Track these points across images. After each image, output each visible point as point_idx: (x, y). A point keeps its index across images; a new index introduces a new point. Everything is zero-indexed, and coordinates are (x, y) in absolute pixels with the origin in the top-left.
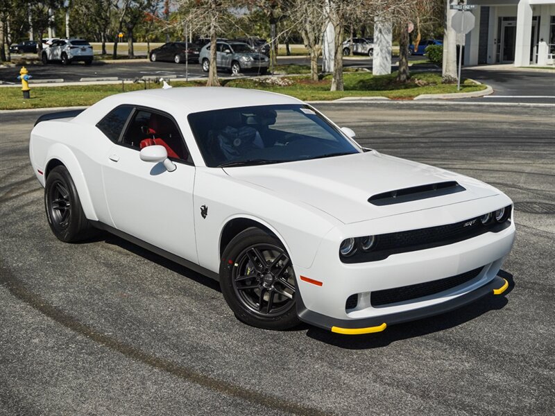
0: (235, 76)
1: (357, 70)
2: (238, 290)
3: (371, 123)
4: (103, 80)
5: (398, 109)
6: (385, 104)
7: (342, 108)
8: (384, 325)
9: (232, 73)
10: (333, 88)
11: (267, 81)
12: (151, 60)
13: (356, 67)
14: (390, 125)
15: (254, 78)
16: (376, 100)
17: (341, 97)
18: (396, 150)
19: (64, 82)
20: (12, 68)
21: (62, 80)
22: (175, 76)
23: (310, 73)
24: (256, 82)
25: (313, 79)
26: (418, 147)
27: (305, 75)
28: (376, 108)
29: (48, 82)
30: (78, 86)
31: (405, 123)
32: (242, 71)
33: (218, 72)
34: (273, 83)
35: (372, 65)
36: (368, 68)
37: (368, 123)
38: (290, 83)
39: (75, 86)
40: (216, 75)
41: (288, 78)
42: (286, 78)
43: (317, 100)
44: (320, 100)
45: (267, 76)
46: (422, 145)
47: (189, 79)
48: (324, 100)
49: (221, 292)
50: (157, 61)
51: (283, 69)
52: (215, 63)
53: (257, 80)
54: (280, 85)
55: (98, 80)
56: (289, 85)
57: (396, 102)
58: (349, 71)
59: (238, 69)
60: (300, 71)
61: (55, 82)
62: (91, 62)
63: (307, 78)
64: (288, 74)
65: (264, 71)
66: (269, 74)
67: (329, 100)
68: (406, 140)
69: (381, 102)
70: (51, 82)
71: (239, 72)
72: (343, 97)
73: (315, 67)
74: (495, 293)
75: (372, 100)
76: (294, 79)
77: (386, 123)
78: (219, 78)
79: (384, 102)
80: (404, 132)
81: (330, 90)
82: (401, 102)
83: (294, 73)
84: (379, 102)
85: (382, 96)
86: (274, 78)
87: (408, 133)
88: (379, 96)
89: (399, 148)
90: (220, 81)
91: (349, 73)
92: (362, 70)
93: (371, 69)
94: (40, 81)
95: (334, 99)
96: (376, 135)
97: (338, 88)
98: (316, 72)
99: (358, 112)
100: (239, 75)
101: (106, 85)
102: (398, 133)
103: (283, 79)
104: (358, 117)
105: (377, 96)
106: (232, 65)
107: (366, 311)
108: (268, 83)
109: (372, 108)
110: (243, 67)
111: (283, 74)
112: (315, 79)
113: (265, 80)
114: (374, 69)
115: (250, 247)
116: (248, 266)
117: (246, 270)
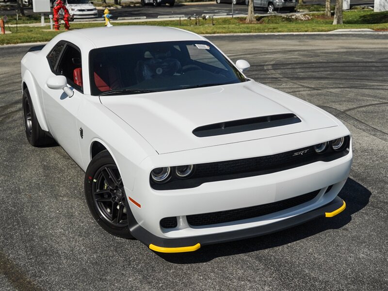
0: (270, 13)
1: (363, 8)
2: (97, 201)
3: (345, 50)
4: (173, 17)
5: (376, 38)
6: (368, 34)
7: (331, 37)
8: (198, 245)
9: (268, 11)
10: (335, 22)
11: (293, 17)
12: (217, 3)
13: (363, 6)
14: (359, 52)
15: (284, 15)
16: (362, 31)
17: (335, 29)
18: (349, 73)
19: (146, 18)
20: (119, 9)
21: (145, 17)
22: (226, 14)
23: (325, 11)
24: (284, 18)
25: (327, 15)
26: (370, 70)
27: (322, 12)
28: (358, 38)
29: (135, 19)
30: (154, 21)
31: (373, 50)
32: (276, 9)
33: (254, 10)
34: (296, 19)
35: (373, 4)
36: (371, 6)
37: (342, 50)
38: (310, 18)
39: (152, 21)
40: (253, 13)
41: (309, 15)
42: (307, 14)
43: (315, 31)
44: (318, 31)
45: (294, 13)
46: (374, 69)
47: (234, 16)
48: (322, 31)
50: (221, 3)
51: (307, 8)
52: (252, 4)
53: (285, 16)
54: (302, 20)
55: (170, 17)
56: (309, 20)
57: (376, 33)
58: (356, 9)
59: (273, 8)
60: (319, 9)
61: (140, 19)
62: (173, 4)
63: (323, 15)
64: (310, 11)
65: (292, 10)
66: (295, 11)
67: (325, 31)
68: (364, 64)
69: (365, 33)
70: (138, 19)
71: (273, 10)
72: (337, 29)
73: (329, 6)
74: (326, 216)
75: (359, 31)
76: (313, 15)
77: (357, 50)
78: (255, 15)
79: (367, 33)
80: (366, 58)
81: (332, 24)
82: (381, 33)
83: (314, 11)
84: (363, 33)
85: (368, 28)
86: (298, 15)
87: (369, 58)
88: (366, 28)
89: (353, 71)
90: (256, 17)
91: (356, 10)
92: (368, 8)
93: (373, 7)
94: (130, 18)
95: (329, 31)
96: (342, 60)
97: (338, 22)
98: (330, 10)
99: (341, 41)
100: (273, 12)
101: (174, 21)
102: (361, 58)
103: (304, 15)
104: (339, 45)
105: (364, 28)
106: (269, 5)
107: (184, 232)
108: (293, 19)
109: (354, 38)
110: (276, 6)
111: (306, 11)
112: (328, 15)
113: (291, 16)
114: (375, 7)
115: (103, 167)
116: (105, 182)
117: (103, 185)
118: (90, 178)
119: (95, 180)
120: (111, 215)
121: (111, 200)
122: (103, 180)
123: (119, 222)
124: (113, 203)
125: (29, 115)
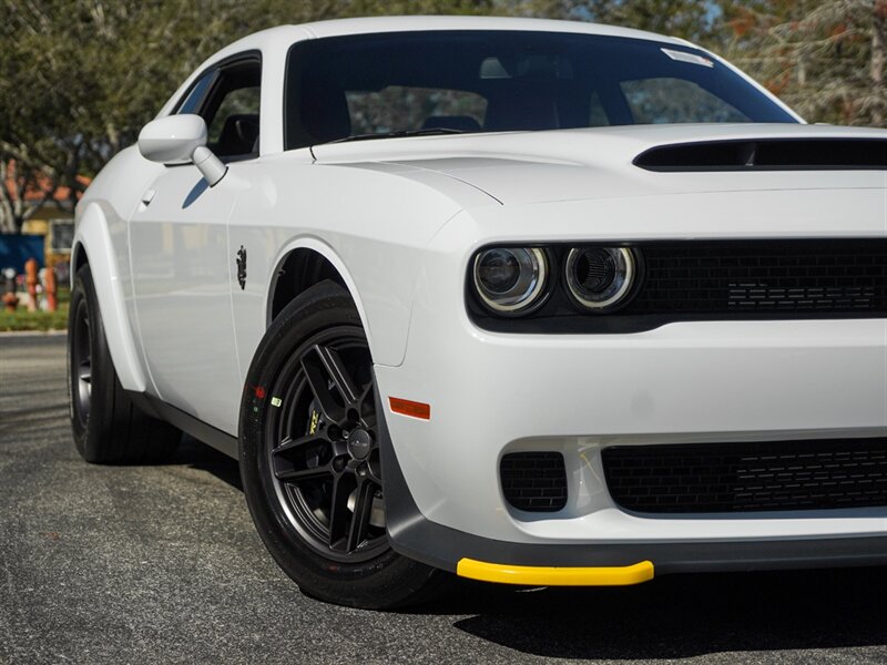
2: (282, 481)
8: (647, 565)
49: (240, 488)
115: (307, 343)
116: (312, 406)
117: (306, 419)
118: (260, 393)
119: (275, 402)
120: (327, 531)
121: (330, 467)
122: (306, 397)
123: (353, 547)
124: (337, 476)
125: (87, 364)
